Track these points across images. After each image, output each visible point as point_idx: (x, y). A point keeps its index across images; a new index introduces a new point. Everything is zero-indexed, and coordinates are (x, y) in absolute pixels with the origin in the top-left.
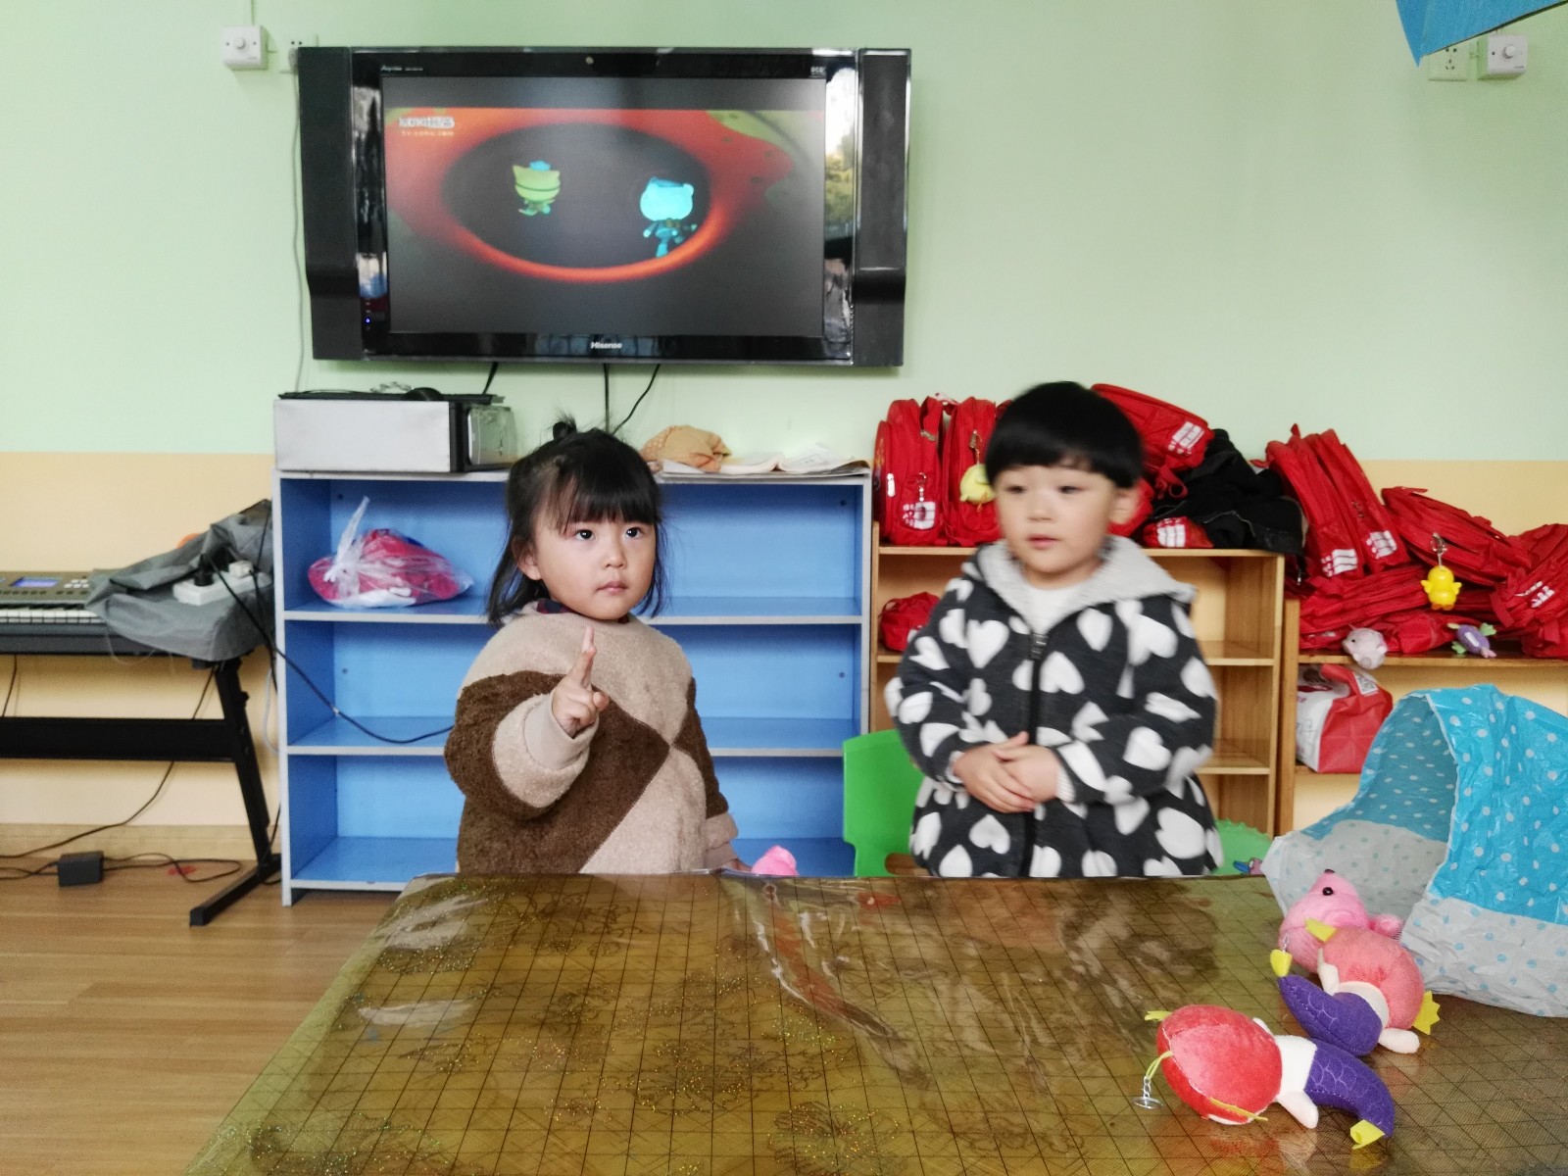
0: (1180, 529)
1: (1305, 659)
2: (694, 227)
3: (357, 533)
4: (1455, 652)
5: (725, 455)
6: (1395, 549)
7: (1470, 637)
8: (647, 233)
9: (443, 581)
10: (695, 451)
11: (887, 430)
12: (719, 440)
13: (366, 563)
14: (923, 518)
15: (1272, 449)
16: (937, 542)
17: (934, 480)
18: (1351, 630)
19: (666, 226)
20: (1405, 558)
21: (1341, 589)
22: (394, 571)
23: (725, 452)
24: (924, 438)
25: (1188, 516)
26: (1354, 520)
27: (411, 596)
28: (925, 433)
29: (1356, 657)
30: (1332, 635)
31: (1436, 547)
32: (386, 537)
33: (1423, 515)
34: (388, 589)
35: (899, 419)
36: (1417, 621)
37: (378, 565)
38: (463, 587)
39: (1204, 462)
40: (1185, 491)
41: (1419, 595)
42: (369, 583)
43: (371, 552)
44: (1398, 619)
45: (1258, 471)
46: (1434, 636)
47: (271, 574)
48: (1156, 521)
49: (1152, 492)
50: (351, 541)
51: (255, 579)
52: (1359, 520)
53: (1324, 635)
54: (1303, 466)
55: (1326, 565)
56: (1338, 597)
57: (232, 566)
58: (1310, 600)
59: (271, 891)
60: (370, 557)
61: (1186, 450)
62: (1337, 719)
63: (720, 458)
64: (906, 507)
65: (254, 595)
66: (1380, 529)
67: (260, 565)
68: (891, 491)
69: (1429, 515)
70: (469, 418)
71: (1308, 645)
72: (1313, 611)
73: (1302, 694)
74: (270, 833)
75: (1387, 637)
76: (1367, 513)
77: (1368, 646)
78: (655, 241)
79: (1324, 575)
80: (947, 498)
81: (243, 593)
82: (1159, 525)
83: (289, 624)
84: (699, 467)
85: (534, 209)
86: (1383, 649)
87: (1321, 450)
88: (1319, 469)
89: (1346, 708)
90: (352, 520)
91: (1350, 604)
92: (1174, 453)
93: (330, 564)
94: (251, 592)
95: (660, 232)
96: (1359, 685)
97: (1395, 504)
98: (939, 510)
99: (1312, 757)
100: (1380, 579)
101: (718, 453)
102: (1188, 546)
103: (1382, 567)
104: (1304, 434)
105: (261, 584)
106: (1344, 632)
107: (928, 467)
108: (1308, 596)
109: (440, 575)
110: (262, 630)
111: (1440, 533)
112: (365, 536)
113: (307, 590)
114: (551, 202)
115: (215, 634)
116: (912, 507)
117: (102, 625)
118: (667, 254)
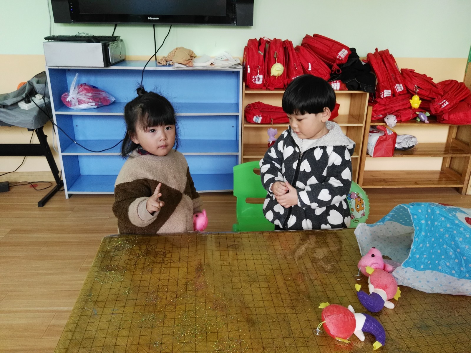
0: (338, 84)
1: (372, 124)
3: (76, 85)
4: (417, 120)
6: (403, 90)
7: (422, 117)
9: (105, 99)
10: (185, 58)
11: (247, 49)
12: (193, 52)
13: (79, 95)
14: (259, 80)
15: (369, 56)
16: (263, 88)
17: (263, 67)
18: (387, 115)
20: (406, 92)
21: (385, 102)
22: (89, 97)
23: (194, 56)
24: (259, 54)
25: (341, 80)
26: (392, 81)
27: (95, 105)
28: (260, 52)
29: (388, 124)
30: (381, 116)
31: (415, 90)
32: (85, 86)
33: (413, 79)
34: (88, 104)
35: (251, 47)
36: (407, 112)
37: (83, 96)
38: (112, 101)
39: (347, 62)
40: (341, 71)
41: (409, 104)
42: (82, 102)
43: (81, 91)
44: (401, 112)
45: (364, 63)
46: (411, 116)
47: (49, 98)
48: (331, 82)
49: (331, 71)
50: (74, 88)
51: (44, 100)
52: (393, 80)
53: (379, 116)
54: (378, 63)
55: (382, 95)
56: (385, 105)
57: (36, 96)
58: (375, 106)
59: (61, 193)
60: (81, 93)
61: (342, 58)
62: (379, 142)
64: (253, 77)
65: (44, 105)
66: (399, 83)
67: (45, 95)
68: (249, 71)
69: (414, 79)
70: (109, 48)
71: (374, 119)
72: (376, 109)
73: (370, 134)
74: (60, 176)
75: (397, 117)
76: (396, 78)
77: (391, 120)
79: (381, 98)
80: (266, 74)
81: (41, 105)
82: (332, 82)
83: (57, 115)
84: (186, 65)
86: (396, 121)
87: (384, 57)
88: (382, 64)
89: (382, 139)
90: (73, 81)
91: (388, 107)
92: (338, 59)
93: (68, 95)
94: (43, 104)
96: (388, 132)
97: (405, 75)
98: (264, 78)
99: (371, 152)
100: (397, 98)
102: (340, 90)
103: (398, 95)
104: (379, 50)
105: (46, 101)
106: (385, 116)
107: (261, 64)
108: (375, 104)
109: (104, 98)
110: (49, 116)
111: (417, 85)
112: (78, 86)
113: (61, 104)
115: (34, 121)
116: (255, 77)
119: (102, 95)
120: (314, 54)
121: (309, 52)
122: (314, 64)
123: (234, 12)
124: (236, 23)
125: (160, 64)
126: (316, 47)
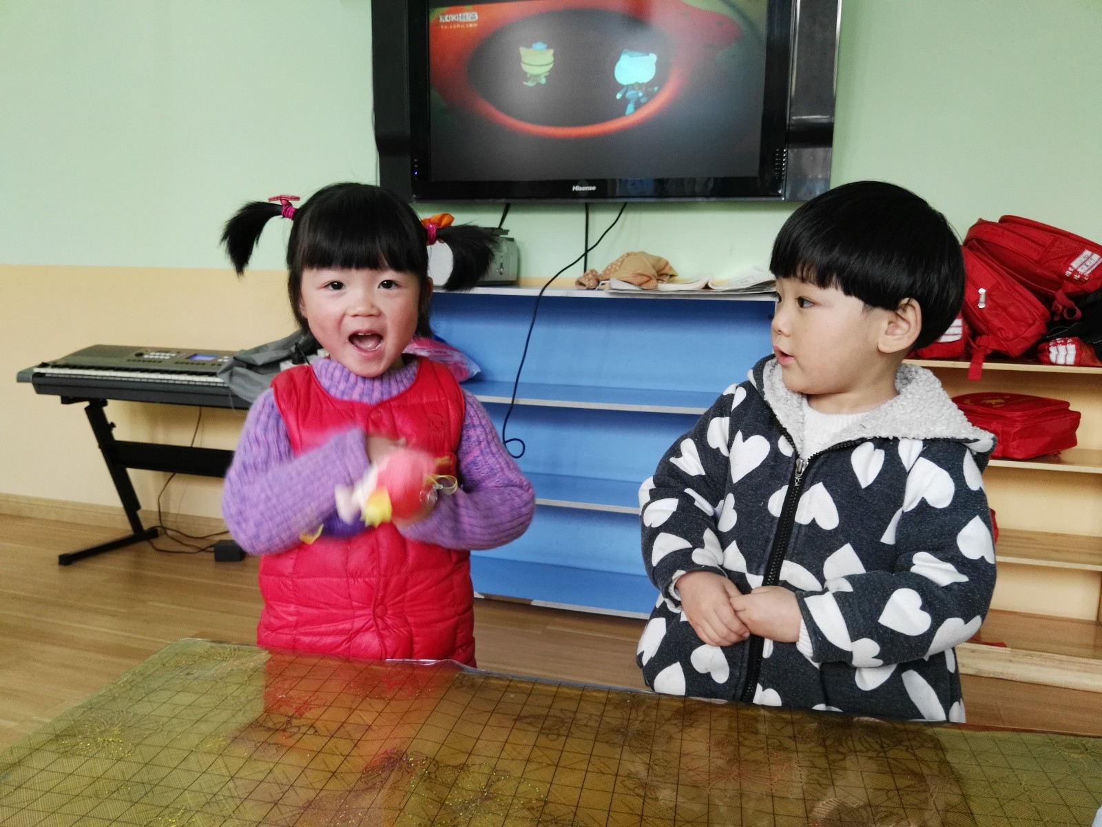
0: (1071, 348)
2: (656, 89)
5: (672, 276)
8: (619, 96)
9: (457, 368)
10: (640, 271)
12: (667, 264)
19: (634, 89)
23: (671, 273)
25: (1080, 337)
38: (473, 373)
39: (1100, 287)
40: (1079, 313)
48: (1049, 341)
49: (1047, 313)
61: (1083, 275)
63: (666, 279)
78: (625, 101)
82: (1052, 343)
84: (640, 285)
85: (534, 81)
92: (1071, 279)
95: (629, 94)
101: (666, 274)
102: (1078, 363)
114: (546, 74)
117: (227, 388)
118: (634, 112)
119: (452, 356)
120: (997, 267)
121: (981, 259)
122: (994, 293)
123: (777, 166)
124: (783, 194)
125: (582, 287)
126: (1002, 247)
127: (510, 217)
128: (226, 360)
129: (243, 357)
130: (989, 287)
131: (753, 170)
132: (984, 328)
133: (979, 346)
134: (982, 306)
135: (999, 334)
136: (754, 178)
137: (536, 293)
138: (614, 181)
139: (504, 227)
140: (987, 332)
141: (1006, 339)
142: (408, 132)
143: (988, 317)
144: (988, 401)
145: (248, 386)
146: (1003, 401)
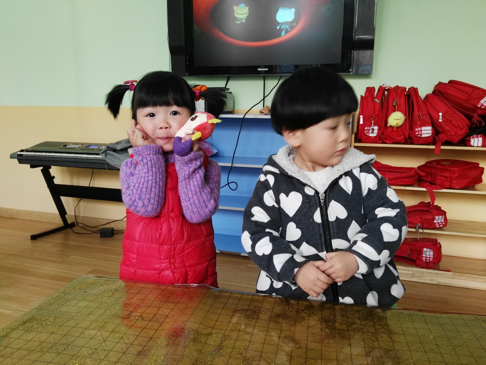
0: (480, 139)
2: (295, 24)
8: (278, 28)
9: (207, 150)
14: (372, 133)
16: (378, 142)
17: (378, 118)
19: (285, 24)
24: (375, 102)
25: (484, 134)
35: (367, 94)
38: (214, 153)
40: (484, 123)
48: (470, 136)
49: (470, 124)
64: (366, 128)
68: (361, 122)
78: (281, 30)
85: (240, 21)
92: (480, 108)
95: (283, 27)
98: (379, 130)
102: (483, 146)
107: (377, 113)
114: (245, 18)
116: (368, 128)
117: (104, 160)
118: (285, 35)
119: (205, 145)
120: (447, 103)
121: (440, 100)
122: (446, 115)
123: (349, 59)
124: (352, 71)
125: (263, 114)
126: (450, 94)
127: (229, 82)
128: (104, 148)
129: (111, 146)
130: (444, 112)
131: (338, 61)
132: (441, 130)
133: (439, 139)
134: (440, 121)
135: (448, 133)
136: (339, 64)
137: (242, 116)
138: (276, 66)
139: (227, 87)
140: (443, 132)
141: (451, 136)
142: (184, 45)
143: (443, 125)
144: (443, 163)
145: (114, 160)
146: (450, 163)
